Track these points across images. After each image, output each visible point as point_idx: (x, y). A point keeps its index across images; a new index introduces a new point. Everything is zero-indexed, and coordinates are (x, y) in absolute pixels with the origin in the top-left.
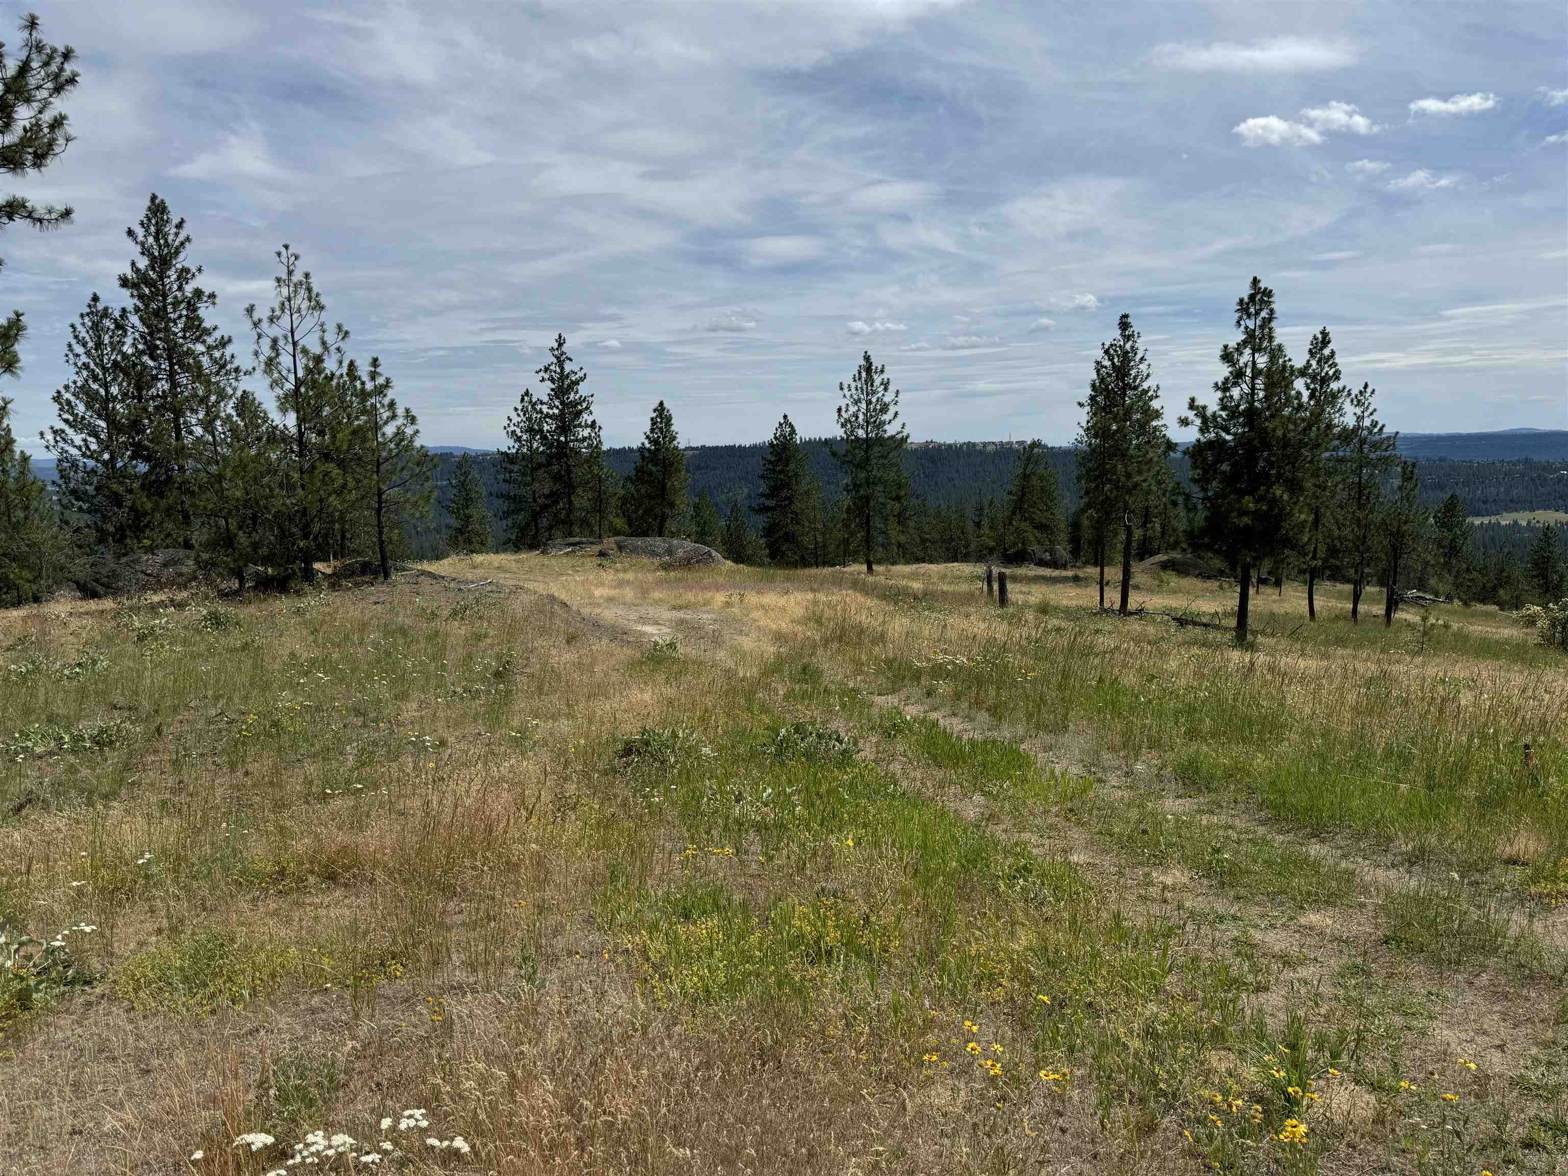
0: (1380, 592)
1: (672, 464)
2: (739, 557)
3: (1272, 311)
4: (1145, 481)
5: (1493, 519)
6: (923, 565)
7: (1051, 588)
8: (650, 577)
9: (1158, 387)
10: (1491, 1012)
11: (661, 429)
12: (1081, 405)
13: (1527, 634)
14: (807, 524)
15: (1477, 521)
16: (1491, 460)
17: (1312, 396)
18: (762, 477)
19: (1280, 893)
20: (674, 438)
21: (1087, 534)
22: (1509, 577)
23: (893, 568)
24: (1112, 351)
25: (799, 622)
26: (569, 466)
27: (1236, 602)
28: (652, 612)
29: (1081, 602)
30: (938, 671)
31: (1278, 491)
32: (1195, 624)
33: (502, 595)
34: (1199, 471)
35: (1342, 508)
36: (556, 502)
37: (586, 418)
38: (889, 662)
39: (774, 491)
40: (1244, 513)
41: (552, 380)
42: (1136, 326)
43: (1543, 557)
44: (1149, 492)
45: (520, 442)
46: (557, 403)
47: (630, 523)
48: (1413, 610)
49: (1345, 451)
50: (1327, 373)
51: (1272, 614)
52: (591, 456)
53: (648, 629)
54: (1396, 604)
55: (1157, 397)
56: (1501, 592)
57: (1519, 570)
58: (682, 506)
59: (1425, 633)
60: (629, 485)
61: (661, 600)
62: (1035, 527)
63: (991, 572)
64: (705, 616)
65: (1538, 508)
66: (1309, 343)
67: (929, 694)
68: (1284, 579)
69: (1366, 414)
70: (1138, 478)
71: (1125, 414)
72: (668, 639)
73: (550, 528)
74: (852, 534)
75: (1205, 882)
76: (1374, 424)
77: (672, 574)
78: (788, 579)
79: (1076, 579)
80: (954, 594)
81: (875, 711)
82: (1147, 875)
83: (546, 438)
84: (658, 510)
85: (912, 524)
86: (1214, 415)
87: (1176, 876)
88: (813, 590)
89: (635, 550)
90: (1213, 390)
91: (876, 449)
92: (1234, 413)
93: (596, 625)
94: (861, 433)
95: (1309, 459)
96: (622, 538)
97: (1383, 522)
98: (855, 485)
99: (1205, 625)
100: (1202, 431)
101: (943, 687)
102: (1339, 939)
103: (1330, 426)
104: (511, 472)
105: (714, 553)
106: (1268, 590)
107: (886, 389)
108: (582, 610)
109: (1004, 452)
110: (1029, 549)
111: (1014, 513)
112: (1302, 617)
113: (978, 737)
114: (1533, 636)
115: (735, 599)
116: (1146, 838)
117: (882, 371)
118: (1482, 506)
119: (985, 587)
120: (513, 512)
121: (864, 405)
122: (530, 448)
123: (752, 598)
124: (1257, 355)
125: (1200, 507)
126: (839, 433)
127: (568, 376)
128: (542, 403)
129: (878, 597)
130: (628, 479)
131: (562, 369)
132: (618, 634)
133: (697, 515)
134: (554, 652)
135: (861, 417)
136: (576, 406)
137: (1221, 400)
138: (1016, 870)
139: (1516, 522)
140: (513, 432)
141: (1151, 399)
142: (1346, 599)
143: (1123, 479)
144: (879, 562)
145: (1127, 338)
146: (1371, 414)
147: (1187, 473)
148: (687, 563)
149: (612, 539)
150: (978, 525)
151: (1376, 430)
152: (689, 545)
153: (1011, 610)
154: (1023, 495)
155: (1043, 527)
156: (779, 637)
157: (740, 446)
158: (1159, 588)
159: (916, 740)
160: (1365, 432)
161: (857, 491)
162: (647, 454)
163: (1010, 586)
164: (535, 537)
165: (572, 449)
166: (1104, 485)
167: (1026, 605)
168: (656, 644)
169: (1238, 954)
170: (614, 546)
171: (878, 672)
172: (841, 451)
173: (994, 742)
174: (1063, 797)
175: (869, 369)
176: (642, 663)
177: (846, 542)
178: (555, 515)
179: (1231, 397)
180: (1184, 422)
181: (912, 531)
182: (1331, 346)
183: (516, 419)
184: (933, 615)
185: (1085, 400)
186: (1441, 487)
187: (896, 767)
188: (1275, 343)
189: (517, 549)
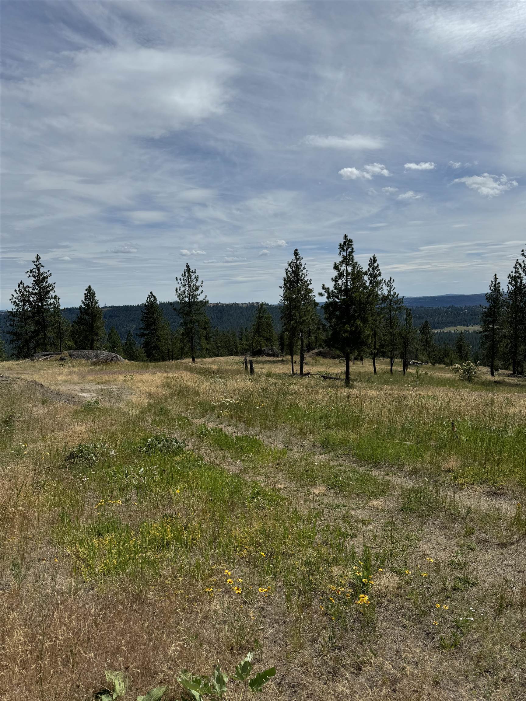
0: (401, 361)
1: (96, 315)
2: (132, 358)
3: (353, 248)
4: (307, 319)
5: (442, 330)
6: (217, 358)
7: (273, 366)
8: (86, 370)
9: (311, 279)
10: (441, 535)
11: (90, 299)
12: (281, 287)
13: (456, 376)
14: (164, 341)
15: (436, 331)
16: (439, 307)
17: (371, 283)
18: (142, 320)
19: (362, 493)
20: (97, 303)
21: (286, 342)
22: (448, 353)
23: (204, 360)
24: (292, 265)
25: (160, 387)
26: (44, 317)
27: (345, 368)
28: (87, 386)
29: (284, 371)
30: (222, 406)
31: (358, 322)
32: (330, 378)
33: (8, 382)
34: (327, 315)
35: (385, 328)
36: (38, 335)
37: (52, 294)
38: (201, 404)
39: (147, 327)
40: (346, 331)
41: (34, 277)
42: (301, 254)
43: (460, 345)
44: (309, 324)
45: (18, 306)
46: (37, 287)
47: (76, 343)
48: (413, 368)
49: (384, 305)
50: (376, 273)
51: (360, 373)
52: (55, 312)
53: (85, 395)
54: (407, 366)
55: (311, 284)
56: (446, 359)
57: (451, 350)
58: (102, 335)
59: (418, 378)
60: (75, 325)
61: (92, 380)
62: (265, 339)
63: (246, 360)
64: (114, 387)
65: (458, 326)
66: (369, 261)
67: (218, 417)
68: (364, 358)
69: (391, 290)
70: (304, 318)
71: (298, 291)
72: (95, 398)
73: (35, 347)
74: (185, 345)
75: (332, 491)
76: (395, 294)
77: (98, 367)
78: (155, 367)
79: (282, 361)
80: (231, 370)
81: (194, 426)
82: (308, 490)
83: (31, 304)
84: (90, 337)
85: (212, 339)
86: (332, 292)
87: (320, 489)
88: (167, 372)
89: (79, 357)
90: (331, 281)
91: (194, 307)
92: (340, 290)
93: (58, 394)
94: (187, 300)
95: (370, 309)
96: (72, 351)
97: (400, 333)
98: (185, 323)
99: (334, 379)
100: (328, 298)
101: (225, 413)
102: (384, 511)
103: (377, 295)
104: (14, 321)
105: (119, 356)
106: (358, 362)
107: (197, 280)
108: (51, 387)
109: (250, 307)
110: (263, 349)
111: (256, 334)
112: (371, 373)
113: (239, 435)
114: (457, 376)
115: (129, 378)
116: (308, 473)
117: (195, 272)
118: (438, 325)
119: (244, 366)
120: (15, 340)
121: (187, 287)
122: (24, 309)
123: (137, 377)
124: (348, 267)
125: (329, 329)
126: (177, 299)
127: (42, 274)
128: (29, 287)
129: (197, 373)
130: (75, 322)
131: (39, 271)
132: (70, 399)
133: (110, 339)
134: (35, 409)
135: (186, 293)
136: (46, 288)
137: (335, 285)
138: (254, 494)
139: (450, 331)
140: (15, 302)
141: (308, 284)
142: (388, 364)
143: (299, 319)
144: (198, 357)
145: (298, 259)
146: (393, 290)
147: (322, 316)
148: (105, 362)
149: (67, 352)
150: (241, 339)
151: (395, 296)
152: (106, 353)
153: (256, 376)
154: (259, 326)
155: (268, 339)
156: (149, 395)
157: (131, 306)
158: (315, 364)
159: (213, 439)
160: (392, 297)
161: (187, 326)
162: (83, 310)
163: (255, 366)
164: (27, 352)
165: (45, 309)
166: (291, 321)
167: (262, 374)
168: (89, 402)
169: (345, 522)
170: (68, 355)
171: (196, 408)
172: (178, 308)
173: (246, 436)
174: (275, 459)
175: (189, 271)
176: (81, 412)
177: (182, 349)
178: (37, 341)
179: (339, 284)
180: (321, 295)
181: (212, 343)
182: (377, 262)
183: (16, 295)
184: (222, 380)
185: (282, 285)
186: (421, 318)
187: (202, 452)
188: (354, 262)
189: (18, 358)
